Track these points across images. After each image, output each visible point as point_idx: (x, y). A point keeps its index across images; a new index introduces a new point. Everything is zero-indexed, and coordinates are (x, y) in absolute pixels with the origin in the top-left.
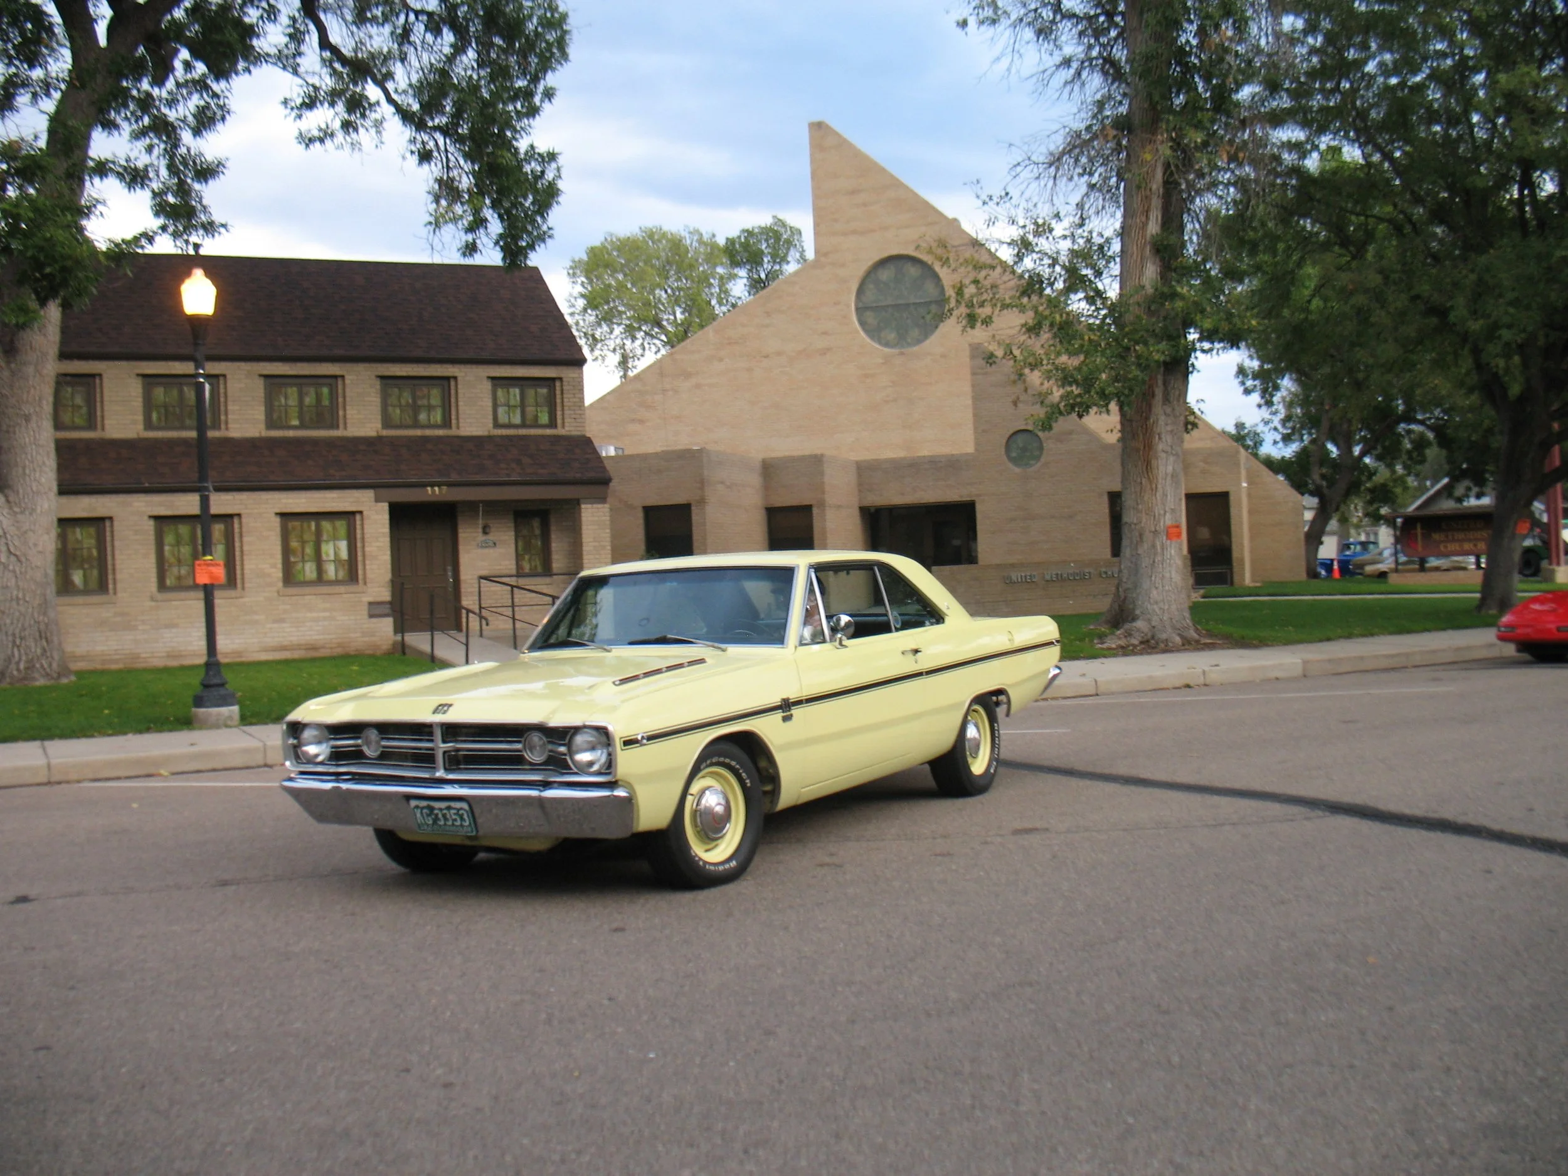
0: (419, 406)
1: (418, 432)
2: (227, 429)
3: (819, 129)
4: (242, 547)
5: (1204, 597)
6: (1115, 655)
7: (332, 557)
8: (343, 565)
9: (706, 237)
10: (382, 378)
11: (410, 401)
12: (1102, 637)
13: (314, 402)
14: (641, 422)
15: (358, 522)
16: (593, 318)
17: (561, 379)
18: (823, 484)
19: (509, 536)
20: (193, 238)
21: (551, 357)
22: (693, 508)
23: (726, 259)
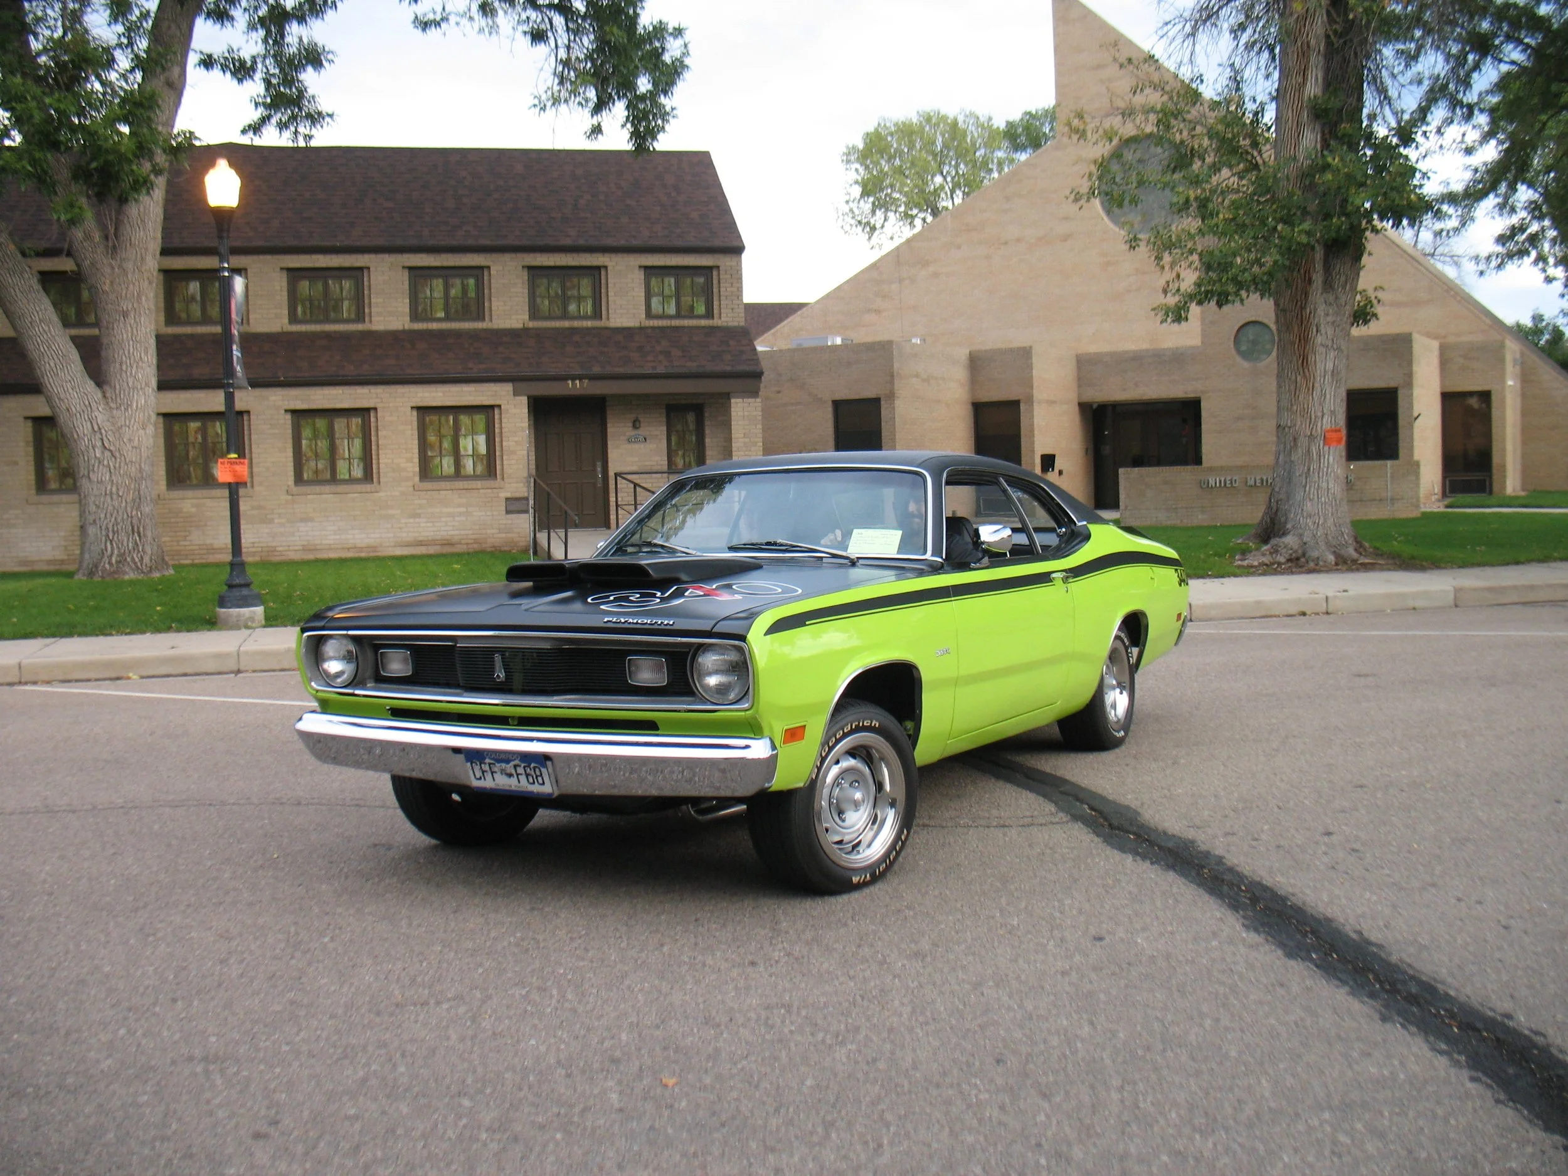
0: (569, 298)
1: (566, 324)
2: (371, 322)
3: (1065, 4)
4: (377, 442)
5: (1447, 507)
6: (1253, 574)
7: (470, 452)
8: (482, 460)
9: (982, 119)
10: (530, 268)
11: (560, 291)
12: (1244, 552)
13: (460, 295)
14: (878, 312)
15: (497, 416)
16: (870, 206)
17: (718, 267)
18: (1032, 377)
19: (661, 431)
20: (301, 129)
21: (707, 244)
22: (883, 402)
23: (1005, 144)
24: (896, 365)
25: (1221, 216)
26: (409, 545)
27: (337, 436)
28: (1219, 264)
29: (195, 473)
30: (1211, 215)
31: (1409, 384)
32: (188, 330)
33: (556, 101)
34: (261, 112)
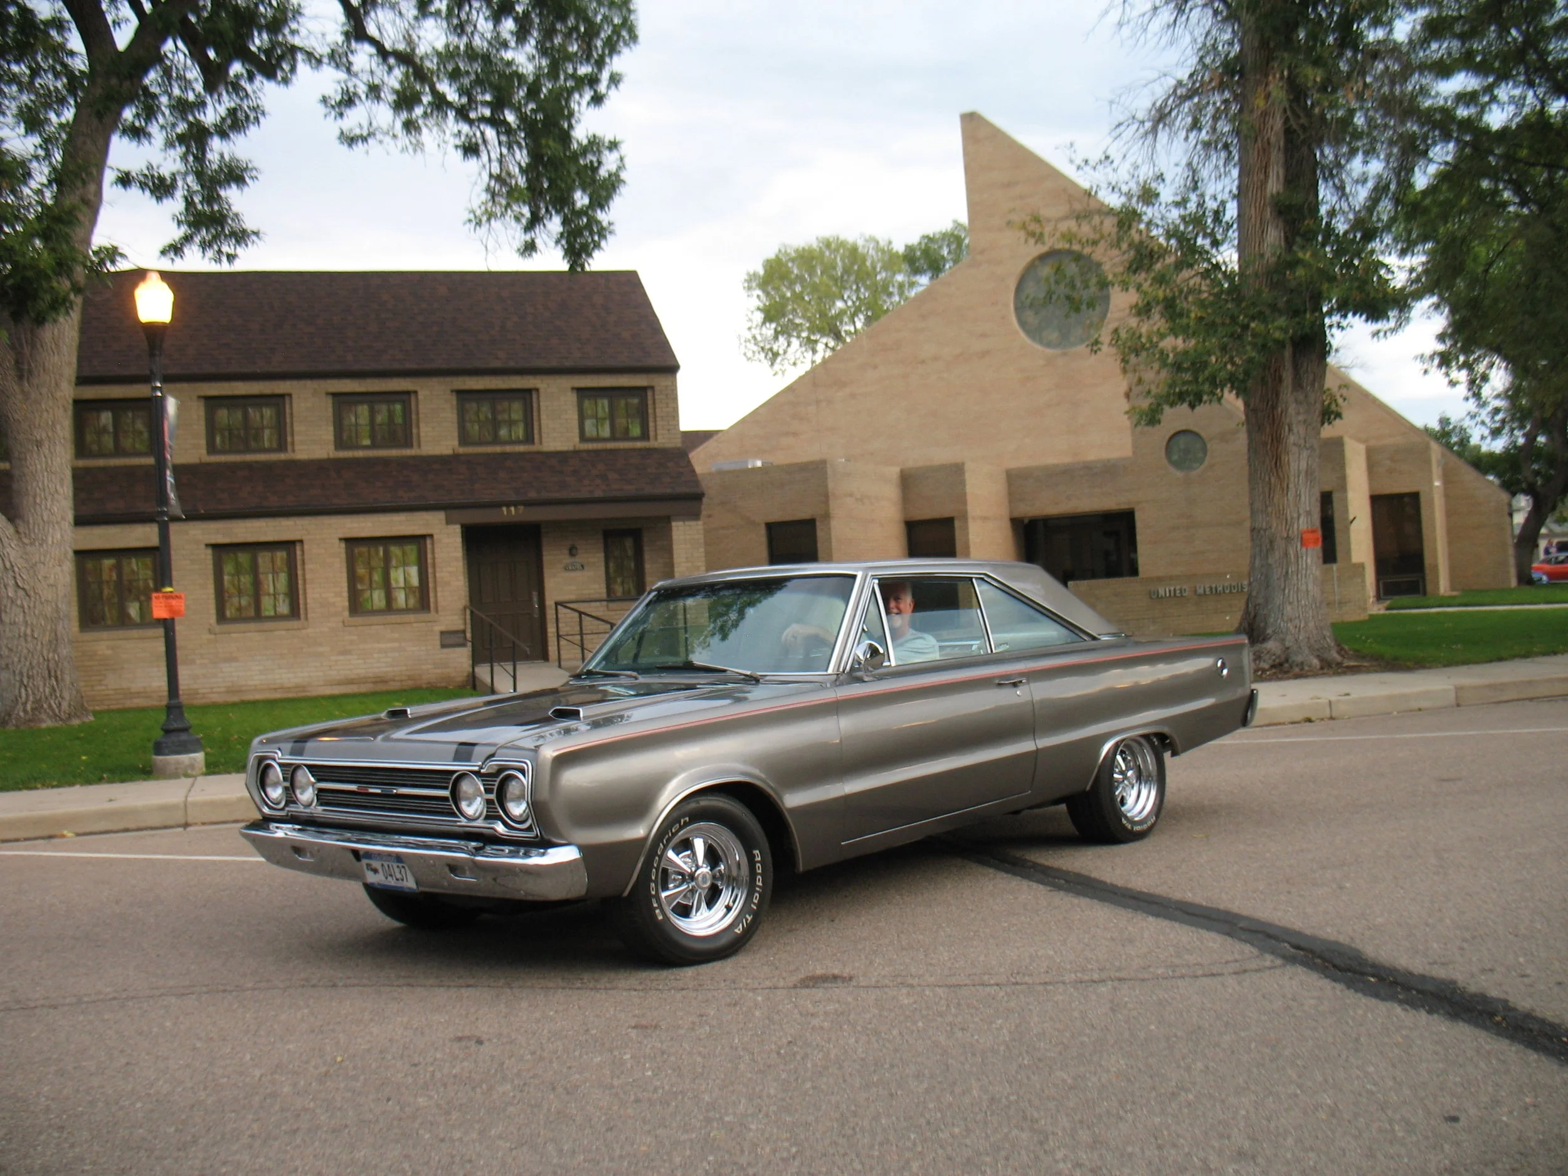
0: (500, 422)
1: (498, 449)
2: (294, 451)
3: (972, 123)
4: (304, 575)
5: (1388, 609)
7: (402, 584)
8: (414, 592)
9: (882, 244)
10: (459, 392)
11: (490, 416)
13: (386, 422)
14: (795, 434)
15: (429, 546)
16: (772, 332)
17: (652, 388)
18: (965, 494)
19: (598, 558)
20: (225, 249)
21: (640, 364)
22: (818, 524)
23: (905, 267)
24: (831, 485)
25: (1193, 315)
26: (340, 683)
27: (261, 570)
28: (1193, 364)
29: (110, 614)
30: (1181, 315)
31: (1343, 488)
32: (101, 462)
33: (491, 216)
34: (184, 230)
